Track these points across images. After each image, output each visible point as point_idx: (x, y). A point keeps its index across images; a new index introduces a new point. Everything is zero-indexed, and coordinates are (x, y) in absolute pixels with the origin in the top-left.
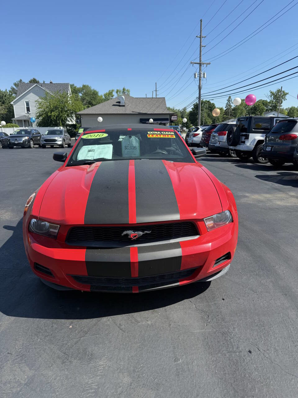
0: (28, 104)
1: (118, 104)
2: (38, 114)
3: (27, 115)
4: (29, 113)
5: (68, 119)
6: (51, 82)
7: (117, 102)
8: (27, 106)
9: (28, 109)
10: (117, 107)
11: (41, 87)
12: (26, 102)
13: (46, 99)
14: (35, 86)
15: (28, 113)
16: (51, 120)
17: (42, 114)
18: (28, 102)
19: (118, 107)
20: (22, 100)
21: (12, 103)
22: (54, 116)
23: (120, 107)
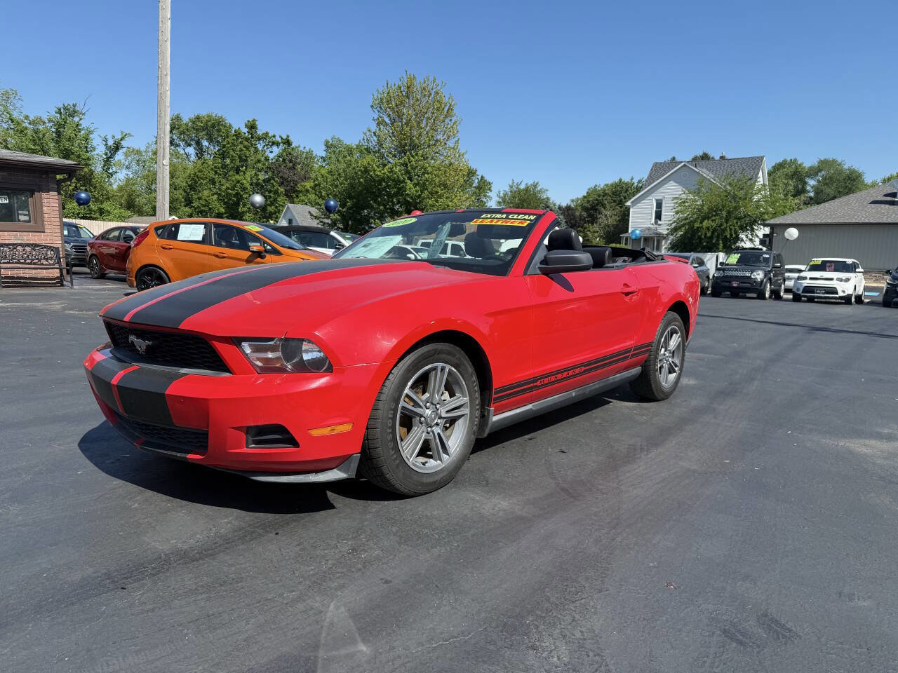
0: (659, 205)
1: (889, 199)
2: (673, 226)
3: (653, 227)
4: (659, 222)
5: (742, 236)
6: (722, 158)
7: (886, 195)
8: (657, 208)
9: (658, 216)
10: (883, 206)
11: (694, 168)
12: (657, 200)
13: (697, 192)
14: (681, 167)
15: (656, 223)
16: (700, 238)
17: (683, 226)
18: (662, 200)
19: (887, 206)
20: (650, 197)
21: (628, 203)
22: (708, 228)
23: (892, 207)
